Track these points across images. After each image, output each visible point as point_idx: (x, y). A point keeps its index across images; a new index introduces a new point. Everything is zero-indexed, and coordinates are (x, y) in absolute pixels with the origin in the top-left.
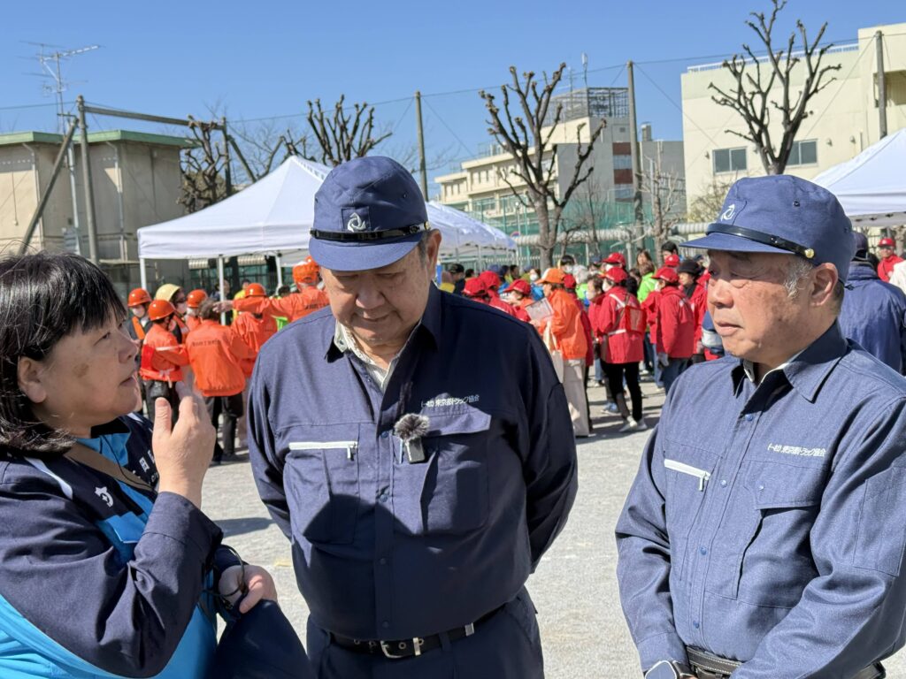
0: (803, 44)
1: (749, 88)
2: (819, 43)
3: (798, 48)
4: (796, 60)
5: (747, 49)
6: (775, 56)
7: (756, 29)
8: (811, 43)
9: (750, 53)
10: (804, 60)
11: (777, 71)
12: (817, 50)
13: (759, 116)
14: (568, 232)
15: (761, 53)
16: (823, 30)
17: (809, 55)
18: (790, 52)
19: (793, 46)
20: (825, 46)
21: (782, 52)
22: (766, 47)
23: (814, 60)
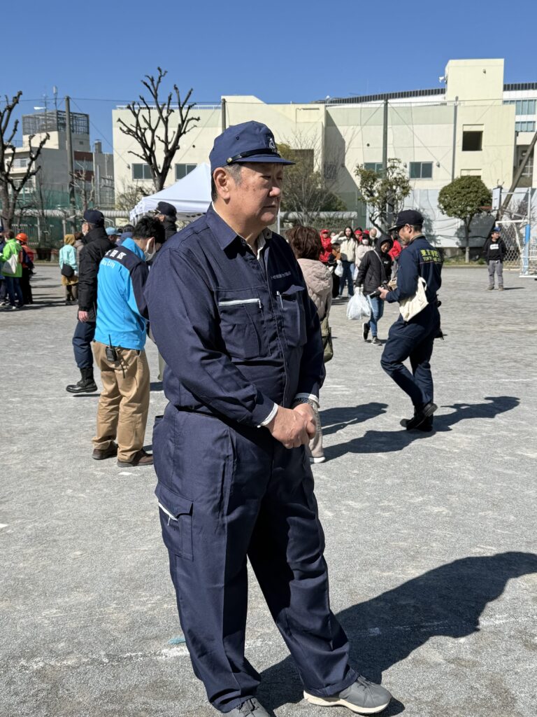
0: (177, 101)
1: (143, 125)
2: (188, 101)
3: (174, 103)
4: (172, 111)
5: (143, 99)
6: (160, 106)
7: (149, 87)
8: (182, 101)
9: (144, 102)
10: (177, 111)
11: (161, 117)
12: (186, 106)
13: (149, 145)
14: (22, 209)
15: (151, 103)
16: (190, 93)
17: (181, 109)
18: (169, 104)
19: (171, 101)
20: (191, 104)
21: (165, 104)
22: (154, 99)
23: (184, 112)
